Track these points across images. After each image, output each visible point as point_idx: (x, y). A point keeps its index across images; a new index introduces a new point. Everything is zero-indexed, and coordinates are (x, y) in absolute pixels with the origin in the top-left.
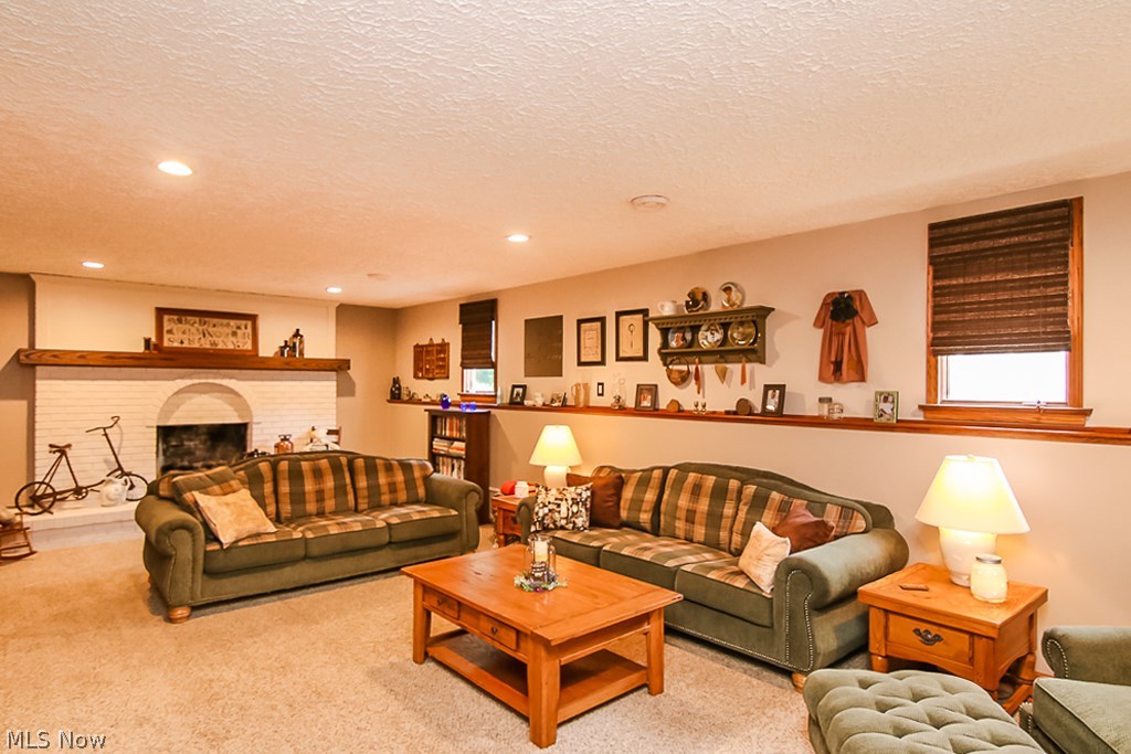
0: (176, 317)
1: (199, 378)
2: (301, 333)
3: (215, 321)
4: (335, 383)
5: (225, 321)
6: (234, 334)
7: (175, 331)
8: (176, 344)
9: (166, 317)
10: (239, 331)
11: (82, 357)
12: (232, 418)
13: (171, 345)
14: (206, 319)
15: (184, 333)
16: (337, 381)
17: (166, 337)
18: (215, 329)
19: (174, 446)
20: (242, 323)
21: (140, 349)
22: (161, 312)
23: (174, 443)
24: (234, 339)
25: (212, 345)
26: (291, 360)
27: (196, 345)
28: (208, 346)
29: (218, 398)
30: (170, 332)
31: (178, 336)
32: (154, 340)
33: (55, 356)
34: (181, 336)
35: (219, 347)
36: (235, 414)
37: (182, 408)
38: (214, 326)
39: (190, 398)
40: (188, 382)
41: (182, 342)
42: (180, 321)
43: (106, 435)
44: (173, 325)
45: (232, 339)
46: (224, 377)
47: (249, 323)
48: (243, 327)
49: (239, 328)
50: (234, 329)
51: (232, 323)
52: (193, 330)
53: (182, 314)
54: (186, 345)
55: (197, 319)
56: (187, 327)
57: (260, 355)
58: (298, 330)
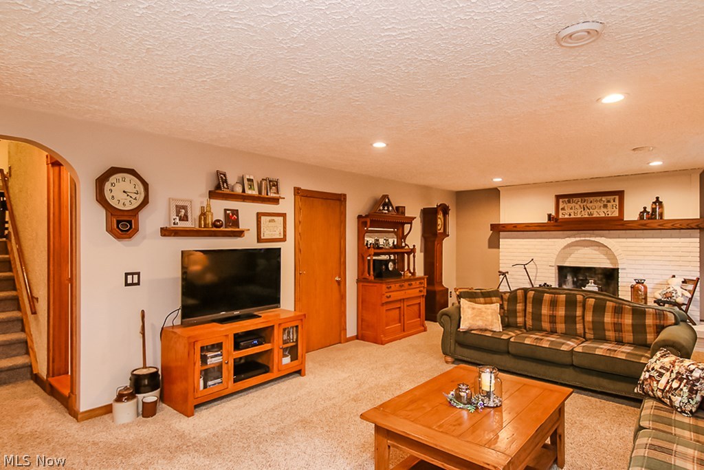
0: (566, 200)
1: (580, 237)
2: (660, 200)
3: (592, 199)
4: (698, 240)
5: (599, 198)
6: (605, 206)
7: (566, 208)
8: (566, 216)
9: (561, 200)
10: (609, 204)
11: (515, 227)
12: (607, 264)
13: (563, 217)
14: (586, 198)
15: (571, 209)
16: (700, 238)
17: (561, 212)
18: (591, 205)
19: (581, 280)
20: (611, 198)
21: (545, 220)
22: (558, 197)
23: (581, 278)
24: (605, 210)
25: (589, 215)
26: (652, 222)
27: (579, 216)
28: (587, 216)
29: (595, 250)
30: (563, 209)
31: (568, 211)
32: (553, 214)
33: (504, 227)
34: (571, 211)
35: (594, 216)
36: (608, 261)
37: (572, 255)
38: (591, 202)
39: (577, 250)
40: (573, 240)
41: (570, 215)
42: (569, 202)
43: (525, 268)
44: (565, 205)
45: (603, 209)
46: (597, 236)
47: (617, 197)
48: (612, 201)
49: (609, 201)
50: (605, 203)
51: (604, 199)
52: (577, 206)
53: (570, 197)
54: (572, 216)
55: (580, 199)
56: (573, 205)
57: (625, 219)
58: (657, 198)
